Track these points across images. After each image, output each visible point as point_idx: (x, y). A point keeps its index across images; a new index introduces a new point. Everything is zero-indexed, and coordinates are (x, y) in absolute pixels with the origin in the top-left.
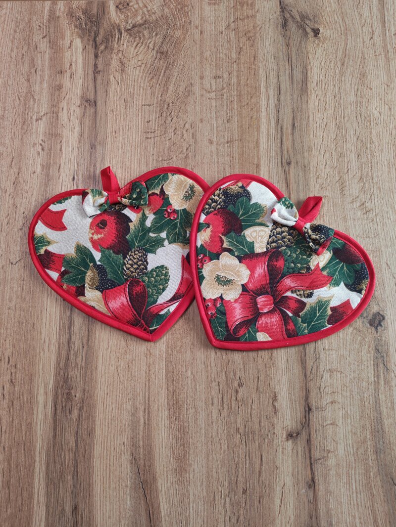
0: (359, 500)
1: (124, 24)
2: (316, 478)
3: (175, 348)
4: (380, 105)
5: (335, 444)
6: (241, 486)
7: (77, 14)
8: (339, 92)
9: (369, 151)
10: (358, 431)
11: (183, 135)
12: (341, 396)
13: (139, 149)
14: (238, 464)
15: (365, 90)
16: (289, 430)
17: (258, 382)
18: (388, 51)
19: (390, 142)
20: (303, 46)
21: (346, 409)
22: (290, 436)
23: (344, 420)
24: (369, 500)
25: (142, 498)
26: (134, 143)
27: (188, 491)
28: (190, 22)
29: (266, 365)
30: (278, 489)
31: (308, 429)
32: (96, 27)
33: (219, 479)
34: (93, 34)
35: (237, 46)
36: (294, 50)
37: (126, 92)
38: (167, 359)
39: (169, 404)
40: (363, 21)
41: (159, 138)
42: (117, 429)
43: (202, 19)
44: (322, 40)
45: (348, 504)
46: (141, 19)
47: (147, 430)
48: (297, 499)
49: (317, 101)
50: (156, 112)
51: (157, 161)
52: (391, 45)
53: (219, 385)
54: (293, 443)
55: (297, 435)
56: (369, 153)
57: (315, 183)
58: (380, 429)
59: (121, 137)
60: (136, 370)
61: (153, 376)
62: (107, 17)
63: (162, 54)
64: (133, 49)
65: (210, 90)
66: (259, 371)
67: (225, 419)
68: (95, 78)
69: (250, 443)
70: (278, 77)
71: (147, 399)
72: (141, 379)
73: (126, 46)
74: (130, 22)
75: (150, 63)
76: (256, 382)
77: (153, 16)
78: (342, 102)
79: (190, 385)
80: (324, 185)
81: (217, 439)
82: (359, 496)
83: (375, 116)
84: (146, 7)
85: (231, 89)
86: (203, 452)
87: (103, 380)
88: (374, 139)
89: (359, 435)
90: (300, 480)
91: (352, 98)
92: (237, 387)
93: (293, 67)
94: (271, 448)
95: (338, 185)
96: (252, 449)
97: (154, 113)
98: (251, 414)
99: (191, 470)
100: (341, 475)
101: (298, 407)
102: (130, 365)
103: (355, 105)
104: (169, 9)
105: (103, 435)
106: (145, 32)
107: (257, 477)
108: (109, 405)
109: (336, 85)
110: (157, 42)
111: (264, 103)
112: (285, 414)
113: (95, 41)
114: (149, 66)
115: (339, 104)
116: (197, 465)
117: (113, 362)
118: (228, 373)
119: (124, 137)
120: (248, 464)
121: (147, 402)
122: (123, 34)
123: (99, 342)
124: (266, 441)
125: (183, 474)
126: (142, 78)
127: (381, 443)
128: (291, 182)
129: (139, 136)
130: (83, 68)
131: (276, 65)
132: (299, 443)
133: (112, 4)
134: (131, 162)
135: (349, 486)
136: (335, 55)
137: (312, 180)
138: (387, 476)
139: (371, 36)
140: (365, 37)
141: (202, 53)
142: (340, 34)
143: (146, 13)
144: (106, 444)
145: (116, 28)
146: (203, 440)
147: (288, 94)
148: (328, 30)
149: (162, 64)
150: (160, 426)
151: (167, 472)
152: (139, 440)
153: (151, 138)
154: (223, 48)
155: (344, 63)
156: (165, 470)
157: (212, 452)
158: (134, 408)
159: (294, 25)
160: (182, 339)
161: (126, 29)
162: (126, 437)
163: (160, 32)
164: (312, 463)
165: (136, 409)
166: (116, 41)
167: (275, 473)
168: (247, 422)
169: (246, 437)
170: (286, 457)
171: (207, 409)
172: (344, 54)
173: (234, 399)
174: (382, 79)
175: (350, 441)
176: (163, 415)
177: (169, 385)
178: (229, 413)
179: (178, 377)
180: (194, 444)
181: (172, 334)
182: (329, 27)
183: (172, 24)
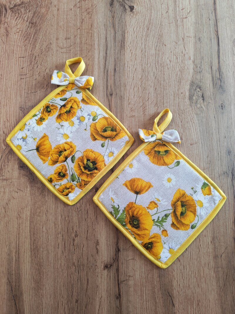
0: (147, 306)
1: (9, 4)
2: (122, 293)
3: (36, 213)
4: (171, 56)
5: (134, 272)
6: (75, 298)
8: (145, 48)
9: (162, 87)
11: (44, 76)
13: (16, 86)
14: (73, 284)
15: (161, 46)
16: (106, 263)
17: (87, 233)
18: (177, 20)
19: (176, 80)
20: (123, 18)
22: (106, 267)
23: (140, 256)
24: (154, 305)
25: (14, 306)
26: (13, 82)
27: (42, 301)
28: (51, 3)
29: (93, 223)
30: (98, 299)
31: (117, 263)
33: (61, 294)
35: (80, 18)
36: (117, 20)
37: (9, 49)
38: (31, 221)
39: (31, 248)
40: (162, 1)
41: (29, 78)
44: (135, 13)
45: (141, 308)
46: (20, 1)
47: (17, 264)
48: (109, 305)
49: (130, 54)
50: (27, 61)
51: (28, 93)
52: (179, 17)
53: (63, 236)
54: (107, 271)
55: (110, 267)
56: (162, 88)
57: (127, 107)
59: (5, 78)
60: (11, 227)
61: (21, 231)
63: (33, 24)
64: (14, 21)
65: (62, 47)
66: (88, 227)
67: (66, 257)
69: (81, 272)
70: (106, 38)
71: (17, 245)
72: (14, 232)
73: (10, 19)
74: (12, 3)
75: (25, 30)
78: (146, 54)
79: (44, 236)
80: (133, 109)
81: (61, 269)
82: (148, 303)
83: (167, 63)
85: (76, 46)
86: (52, 278)
88: (166, 78)
89: (149, 266)
90: (112, 294)
91: (153, 52)
92: (74, 237)
93: (116, 32)
94: (94, 275)
95: (141, 108)
96: (82, 275)
97: (26, 63)
98: (82, 254)
99: (44, 288)
100: (137, 291)
101: (112, 249)
102: (7, 224)
103: (154, 56)
106: (22, 10)
107: (85, 293)
109: (143, 43)
110: (29, 16)
111: (96, 55)
112: (104, 253)
114: (24, 33)
115: (144, 55)
116: (48, 286)
118: (69, 229)
119: (7, 78)
120: (79, 285)
121: (17, 247)
122: (8, 11)
124: (91, 270)
125: (39, 291)
126: (19, 40)
128: (112, 107)
129: (16, 77)
131: (105, 30)
132: (111, 271)
134: (11, 94)
135: (142, 297)
136: (143, 23)
137: (126, 106)
138: (165, 291)
139: (167, 11)
140: (163, 11)
141: (58, 23)
142: (147, 9)
145: (3, 7)
146: (52, 270)
147: (112, 49)
148: (140, 7)
149: (33, 30)
150: (25, 261)
151: (29, 290)
152: (12, 271)
153: (24, 79)
154: (72, 19)
155: (149, 28)
156: (28, 288)
157: (57, 277)
158: (9, 250)
159: (118, 4)
160: (40, 208)
161: (10, 7)
162: (4, 268)
163: (32, 9)
164: (119, 283)
165: (11, 251)
166: (4, 16)
167: (96, 289)
168: (79, 258)
169: (79, 268)
170: (103, 280)
171: (55, 251)
172: (149, 23)
173: (72, 244)
174: (173, 39)
175: (143, 270)
176: (27, 255)
177: (31, 236)
178: (69, 253)
179: (37, 232)
180: (46, 272)
181: (34, 204)
182: (140, 5)
183: (40, 4)
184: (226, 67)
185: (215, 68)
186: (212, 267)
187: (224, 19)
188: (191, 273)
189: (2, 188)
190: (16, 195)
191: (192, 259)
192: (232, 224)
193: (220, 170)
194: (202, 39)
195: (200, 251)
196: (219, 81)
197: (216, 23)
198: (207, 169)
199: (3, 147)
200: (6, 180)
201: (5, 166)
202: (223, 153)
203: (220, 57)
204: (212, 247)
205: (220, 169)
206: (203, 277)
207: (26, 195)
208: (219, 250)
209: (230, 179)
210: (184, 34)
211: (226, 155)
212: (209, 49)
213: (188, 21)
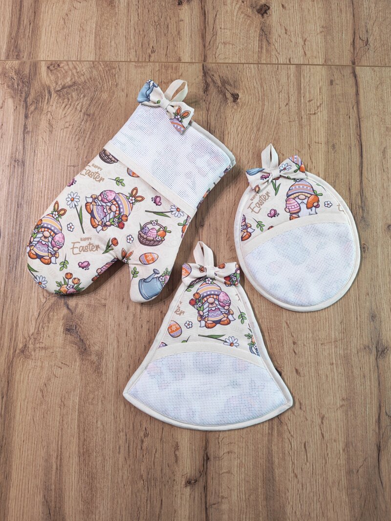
1: (54, 85)
3: (88, 399)
5: (229, 491)
7: (11, 75)
8: (253, 157)
10: (251, 479)
12: (237, 446)
14: (140, 507)
16: (188, 477)
17: (162, 432)
18: (302, 118)
20: (222, 111)
21: (241, 459)
22: (188, 483)
23: (238, 469)
28: (117, 85)
31: (205, 477)
32: (28, 87)
34: (24, 95)
36: (213, 114)
37: (53, 153)
38: (79, 411)
39: (79, 452)
40: (280, 87)
42: (32, 474)
43: (128, 82)
44: (241, 105)
46: (70, 81)
47: (58, 475)
52: (304, 112)
53: (126, 435)
54: (190, 489)
55: (195, 482)
57: (225, 245)
58: (271, 478)
59: (46, 197)
60: (51, 420)
61: (66, 426)
62: (38, 78)
63: (89, 116)
64: (61, 110)
67: (130, 467)
68: (24, 138)
69: (152, 489)
71: (60, 447)
72: (55, 428)
73: (55, 108)
74: (59, 83)
75: (77, 125)
76: (160, 433)
77: (82, 78)
79: (99, 435)
80: (233, 247)
81: (123, 485)
84: (76, 69)
86: (109, 496)
87: (20, 428)
89: (251, 483)
92: (143, 438)
94: (170, 494)
96: (153, 494)
98: (154, 462)
99: (98, 512)
100: (233, 519)
101: (197, 458)
102: (45, 415)
104: (97, 71)
105: (19, 479)
107: (157, 519)
108: (25, 451)
109: (251, 150)
110: (84, 104)
112: (185, 462)
113: (25, 101)
114: (75, 128)
116: (103, 507)
117: (29, 412)
118: (135, 424)
119: (49, 196)
120: (149, 508)
121: (59, 449)
122: (53, 95)
123: (17, 393)
124: (167, 487)
125: (89, 515)
126: (68, 140)
127: (271, 491)
130: (14, 128)
132: (196, 489)
133: (44, 65)
136: (251, 120)
137: (223, 242)
139: (287, 102)
140: (281, 103)
141: (126, 116)
142: (258, 100)
143: (75, 74)
144: (21, 487)
145: (46, 89)
146: (109, 485)
148: (247, 96)
149: (88, 126)
150: (71, 471)
151: (75, 513)
152: (51, 484)
155: (260, 128)
156: (74, 511)
157: (117, 496)
158: (47, 454)
159: (215, 90)
160: (94, 392)
161: (56, 90)
162: (39, 481)
163: (88, 94)
164: (208, 507)
165: (50, 455)
166: (46, 102)
167: (173, 515)
168: (150, 469)
169: (149, 483)
170: (184, 502)
171: (114, 457)
172: (260, 120)
173: (140, 448)
174: (295, 145)
175: (243, 488)
176: (74, 462)
177: (80, 433)
178: (135, 461)
179: (89, 427)
180: (101, 488)
181: (86, 386)
182: (247, 92)
183: (100, 86)
184: (372, 190)
185: (355, 190)
186: (343, 487)
187: (371, 118)
188: (313, 496)
189: (39, 360)
190: (58, 372)
191: (314, 474)
192: (374, 425)
193: (358, 344)
194: (337, 147)
195: (326, 463)
196: (361, 210)
197: (358, 123)
198: (340, 341)
199: (42, 299)
200: (45, 348)
201: (44, 328)
202: (363, 317)
203: (363, 175)
204: (344, 457)
205: (358, 341)
206: (330, 503)
207: (73, 372)
208: (354, 462)
209: (373, 358)
210: (311, 138)
211: (369, 321)
212: (347, 161)
213: (318, 118)
